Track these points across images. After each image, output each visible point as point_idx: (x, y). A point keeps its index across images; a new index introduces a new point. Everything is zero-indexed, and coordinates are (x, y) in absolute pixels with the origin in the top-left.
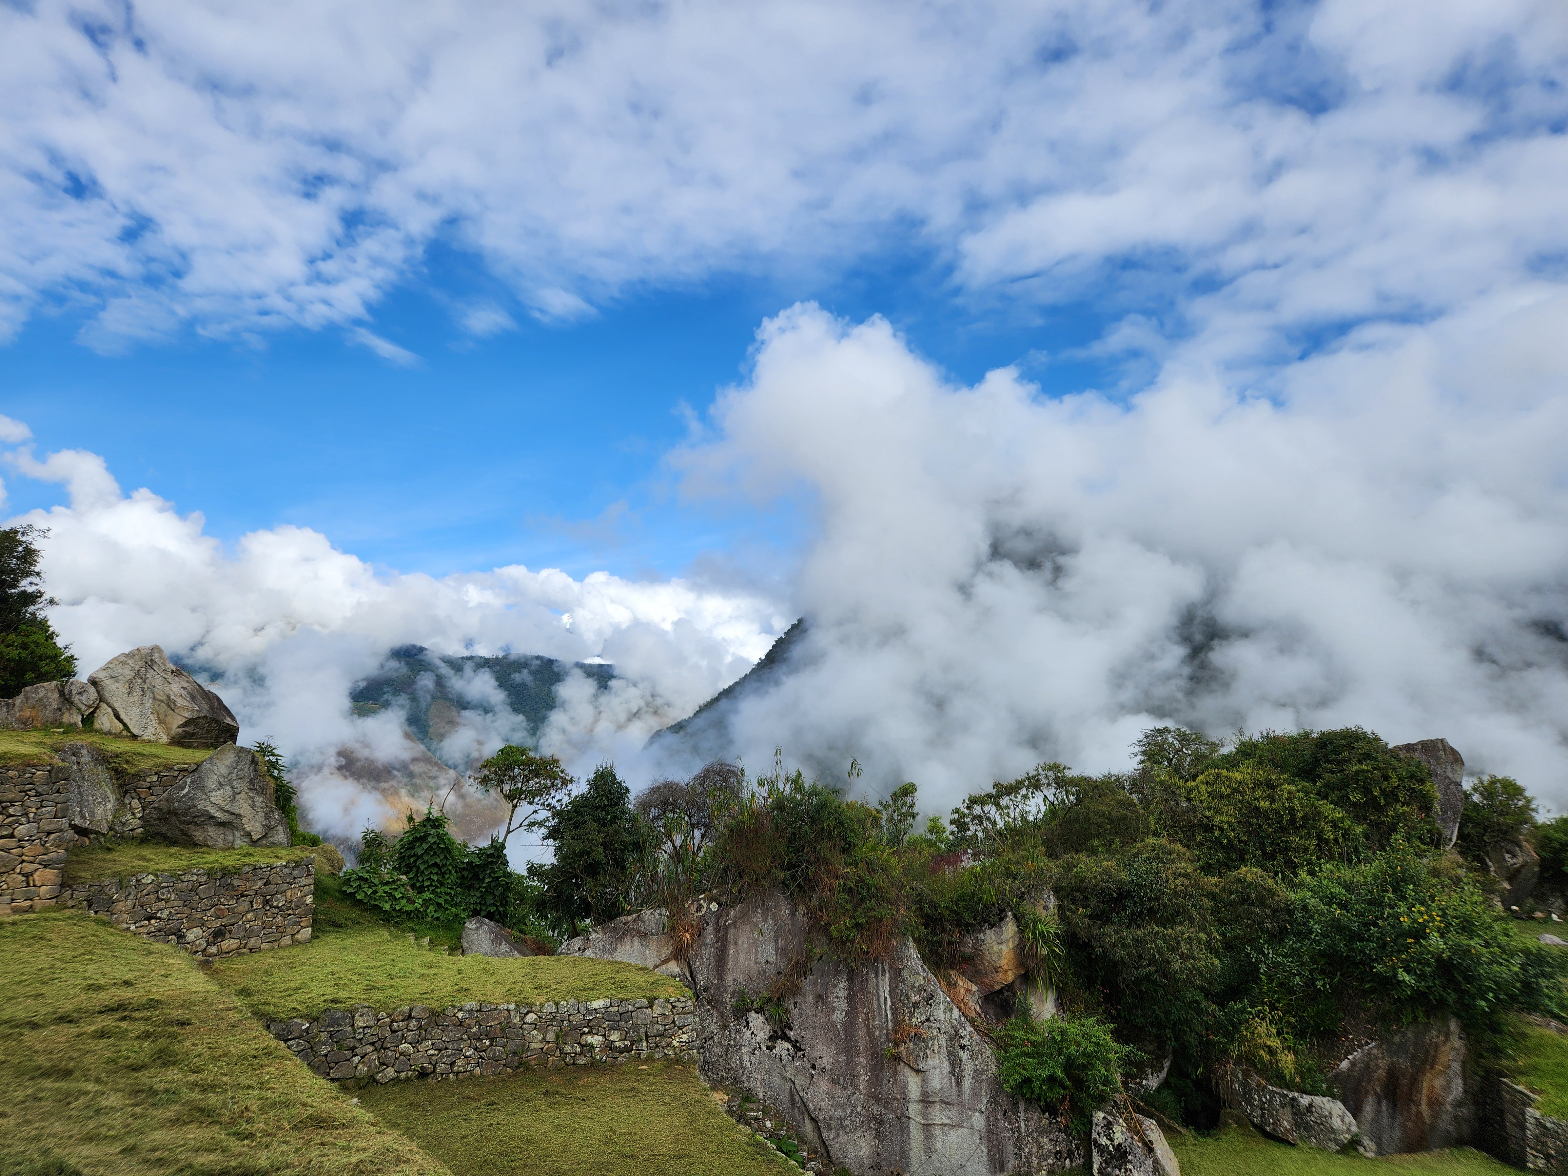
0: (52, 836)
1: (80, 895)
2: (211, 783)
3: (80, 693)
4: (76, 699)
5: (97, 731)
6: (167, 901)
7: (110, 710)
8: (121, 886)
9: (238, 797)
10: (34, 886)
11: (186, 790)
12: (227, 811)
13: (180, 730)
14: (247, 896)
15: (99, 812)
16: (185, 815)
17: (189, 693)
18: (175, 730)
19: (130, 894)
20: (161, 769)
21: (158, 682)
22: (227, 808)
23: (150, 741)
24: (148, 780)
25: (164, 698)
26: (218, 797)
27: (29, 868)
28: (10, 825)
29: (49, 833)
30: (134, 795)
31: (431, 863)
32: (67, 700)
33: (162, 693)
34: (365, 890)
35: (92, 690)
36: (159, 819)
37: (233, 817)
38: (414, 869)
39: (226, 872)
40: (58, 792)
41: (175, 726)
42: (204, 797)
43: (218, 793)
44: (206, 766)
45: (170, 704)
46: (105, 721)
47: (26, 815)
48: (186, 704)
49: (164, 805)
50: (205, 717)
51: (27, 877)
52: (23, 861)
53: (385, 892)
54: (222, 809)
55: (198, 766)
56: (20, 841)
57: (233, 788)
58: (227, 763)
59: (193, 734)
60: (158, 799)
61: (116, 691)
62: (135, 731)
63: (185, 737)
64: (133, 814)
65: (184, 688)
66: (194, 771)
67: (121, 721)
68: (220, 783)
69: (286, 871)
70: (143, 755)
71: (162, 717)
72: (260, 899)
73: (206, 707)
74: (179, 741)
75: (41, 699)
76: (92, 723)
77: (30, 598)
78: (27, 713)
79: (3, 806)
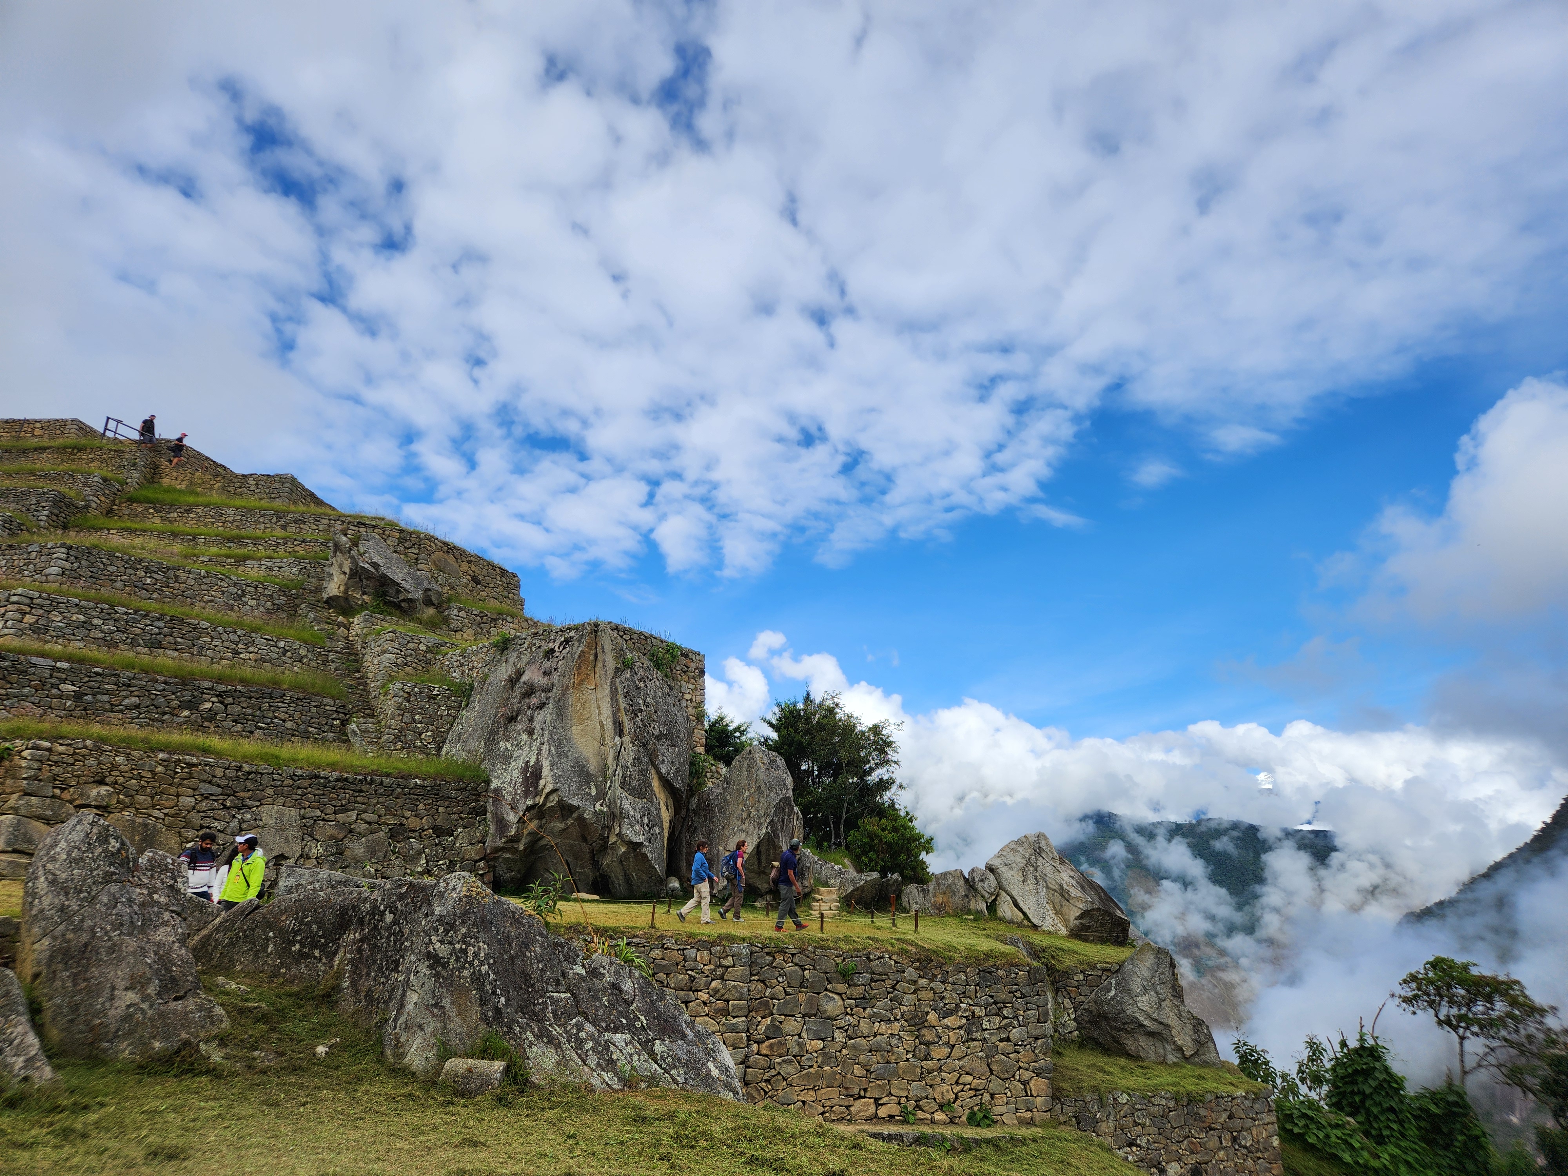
0: (1040, 1042)
1: (1069, 1110)
2: (1136, 986)
3: (982, 880)
4: (979, 886)
5: (1000, 919)
6: (1143, 1126)
7: (1009, 898)
8: (1102, 1104)
9: (1164, 1004)
10: (1032, 1095)
11: (1113, 993)
12: (1155, 1020)
13: (1077, 922)
14: (1214, 1129)
16: (1115, 1020)
17: (1077, 882)
18: (1073, 922)
19: (1110, 1114)
20: (1085, 966)
21: (1049, 870)
22: (1155, 1016)
23: (1049, 933)
24: (1076, 978)
25: (1057, 887)
26: (1145, 1002)
27: (1027, 1075)
28: (1005, 1027)
29: (1036, 1039)
30: (1065, 993)
32: (971, 886)
33: (1054, 882)
34: (1315, 1131)
35: (991, 877)
36: (1090, 1022)
37: (1161, 1027)
38: (1363, 1111)
39: (1192, 1100)
40: (1038, 995)
41: (1072, 918)
42: (1131, 1001)
43: (1144, 998)
44: (1128, 967)
45: (1063, 893)
46: (1006, 909)
47: (1016, 1017)
48: (1080, 894)
49: (1093, 1007)
50: (1099, 909)
51: (1024, 1085)
52: (1020, 1068)
53: (1338, 1138)
54: (1149, 1017)
55: (1121, 965)
56: (1015, 1045)
57: (1157, 993)
58: (1148, 964)
59: (1089, 927)
60: (1087, 999)
61: (1011, 877)
62: (1036, 921)
63: (1082, 930)
64: (1069, 1015)
65: (1073, 878)
66: (1117, 971)
67: (1020, 909)
68: (1144, 987)
69: (1247, 1103)
70: (1064, 950)
71: (1058, 908)
72: (1228, 1136)
73: (1096, 898)
74: (1077, 934)
75: (949, 886)
76: (995, 910)
77: (884, 785)
78: (940, 899)
79: (997, 1008)
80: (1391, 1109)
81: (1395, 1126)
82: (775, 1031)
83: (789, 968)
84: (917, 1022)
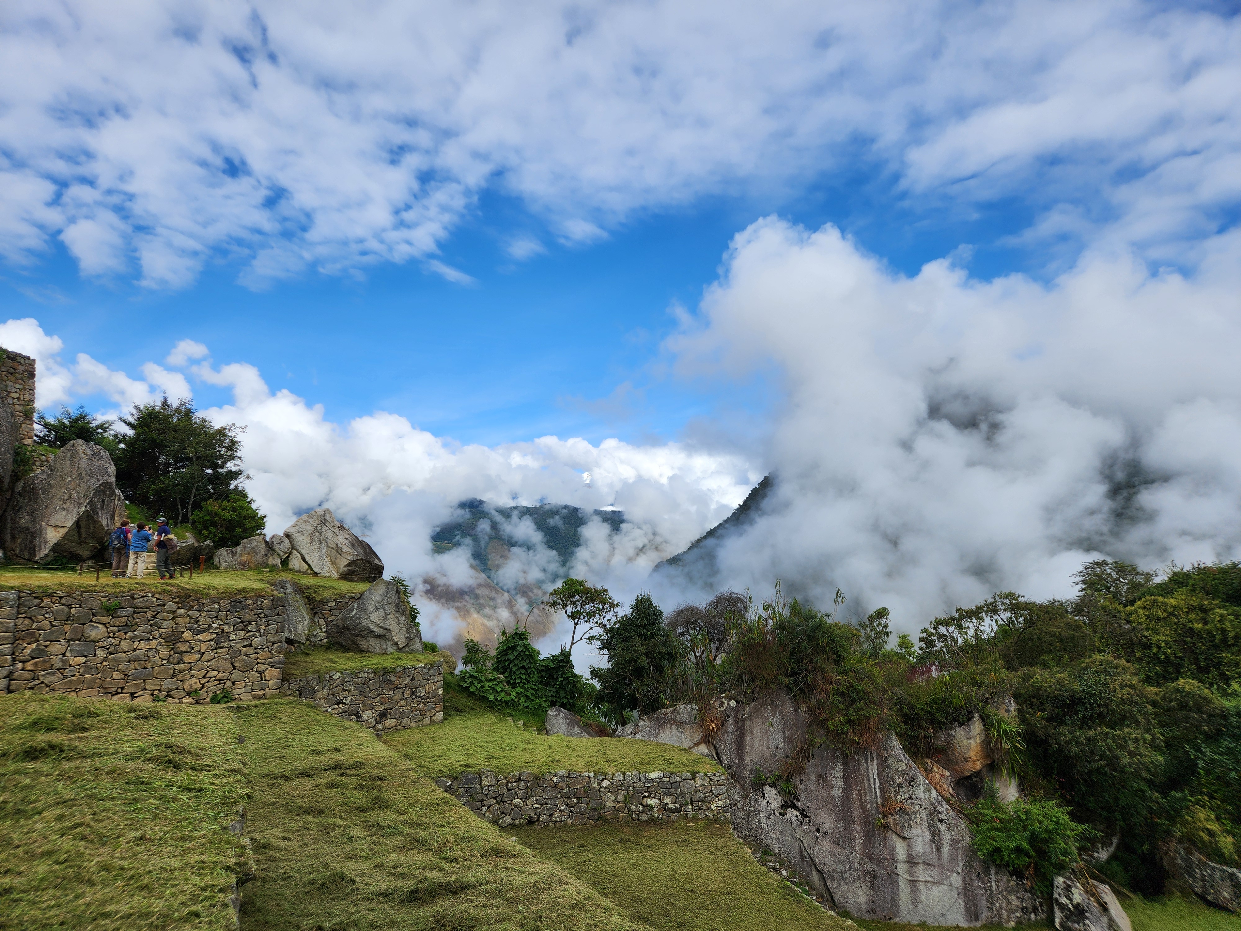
0: (276, 645)
1: (294, 687)
2: (371, 607)
3: (279, 543)
4: (276, 547)
5: (291, 570)
6: (349, 691)
7: (299, 555)
8: (320, 680)
9: (388, 617)
10: (266, 680)
11: (355, 612)
12: (382, 627)
13: (346, 569)
14: (400, 688)
15: (300, 627)
16: (354, 629)
17: (350, 542)
18: (342, 569)
19: (325, 686)
20: (337, 597)
21: (330, 535)
22: (381, 625)
23: (326, 577)
24: (329, 605)
25: (334, 546)
26: (375, 617)
27: (262, 667)
28: (249, 637)
29: (273, 644)
30: (320, 615)
31: (520, 666)
32: (270, 548)
33: (332, 543)
34: (476, 685)
35: (287, 541)
36: (337, 632)
37: (386, 631)
38: (509, 670)
39: (386, 671)
40: (278, 615)
41: (342, 566)
42: (366, 617)
43: (376, 614)
44: (367, 595)
45: (338, 550)
46: (296, 563)
47: (259, 631)
48: (349, 550)
49: (340, 623)
50: (362, 559)
51: (261, 674)
52: (258, 663)
53: (489, 687)
54: (378, 626)
55: (362, 595)
56: (255, 649)
57: (385, 610)
58: (380, 592)
59: (354, 572)
60: (336, 618)
61: (302, 541)
62: (316, 570)
63: (349, 574)
64: (321, 629)
65: (347, 539)
66: (359, 598)
67: (306, 563)
68: (376, 607)
69: (425, 670)
70: (325, 587)
71: (333, 560)
72: (409, 691)
73: (362, 552)
74: (345, 577)
75: (253, 548)
76: (288, 564)
77: (234, 475)
78: (245, 558)
79: (244, 625)
80: (523, 667)
81: (524, 677)
82: (40, 652)
83: (56, 607)
84: (173, 639)
